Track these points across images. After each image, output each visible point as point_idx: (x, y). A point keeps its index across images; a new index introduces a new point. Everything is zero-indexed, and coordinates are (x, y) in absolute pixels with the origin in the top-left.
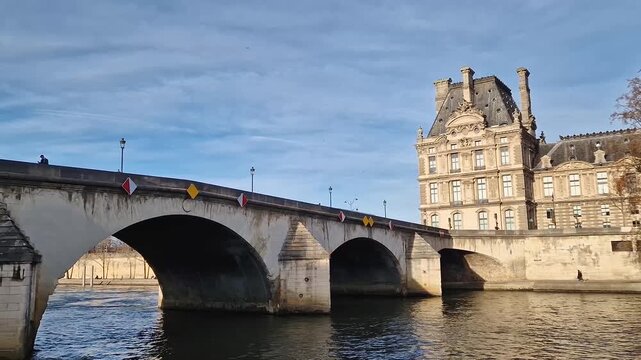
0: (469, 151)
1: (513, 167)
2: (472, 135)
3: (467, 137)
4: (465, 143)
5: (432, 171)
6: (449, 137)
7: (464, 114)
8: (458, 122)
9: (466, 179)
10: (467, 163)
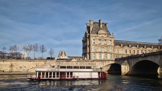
0: (104, 40)
1: (112, 45)
2: (104, 36)
3: (103, 36)
4: (102, 38)
5: (94, 43)
6: (99, 35)
7: (103, 30)
8: (101, 32)
9: (103, 46)
10: (103, 42)
